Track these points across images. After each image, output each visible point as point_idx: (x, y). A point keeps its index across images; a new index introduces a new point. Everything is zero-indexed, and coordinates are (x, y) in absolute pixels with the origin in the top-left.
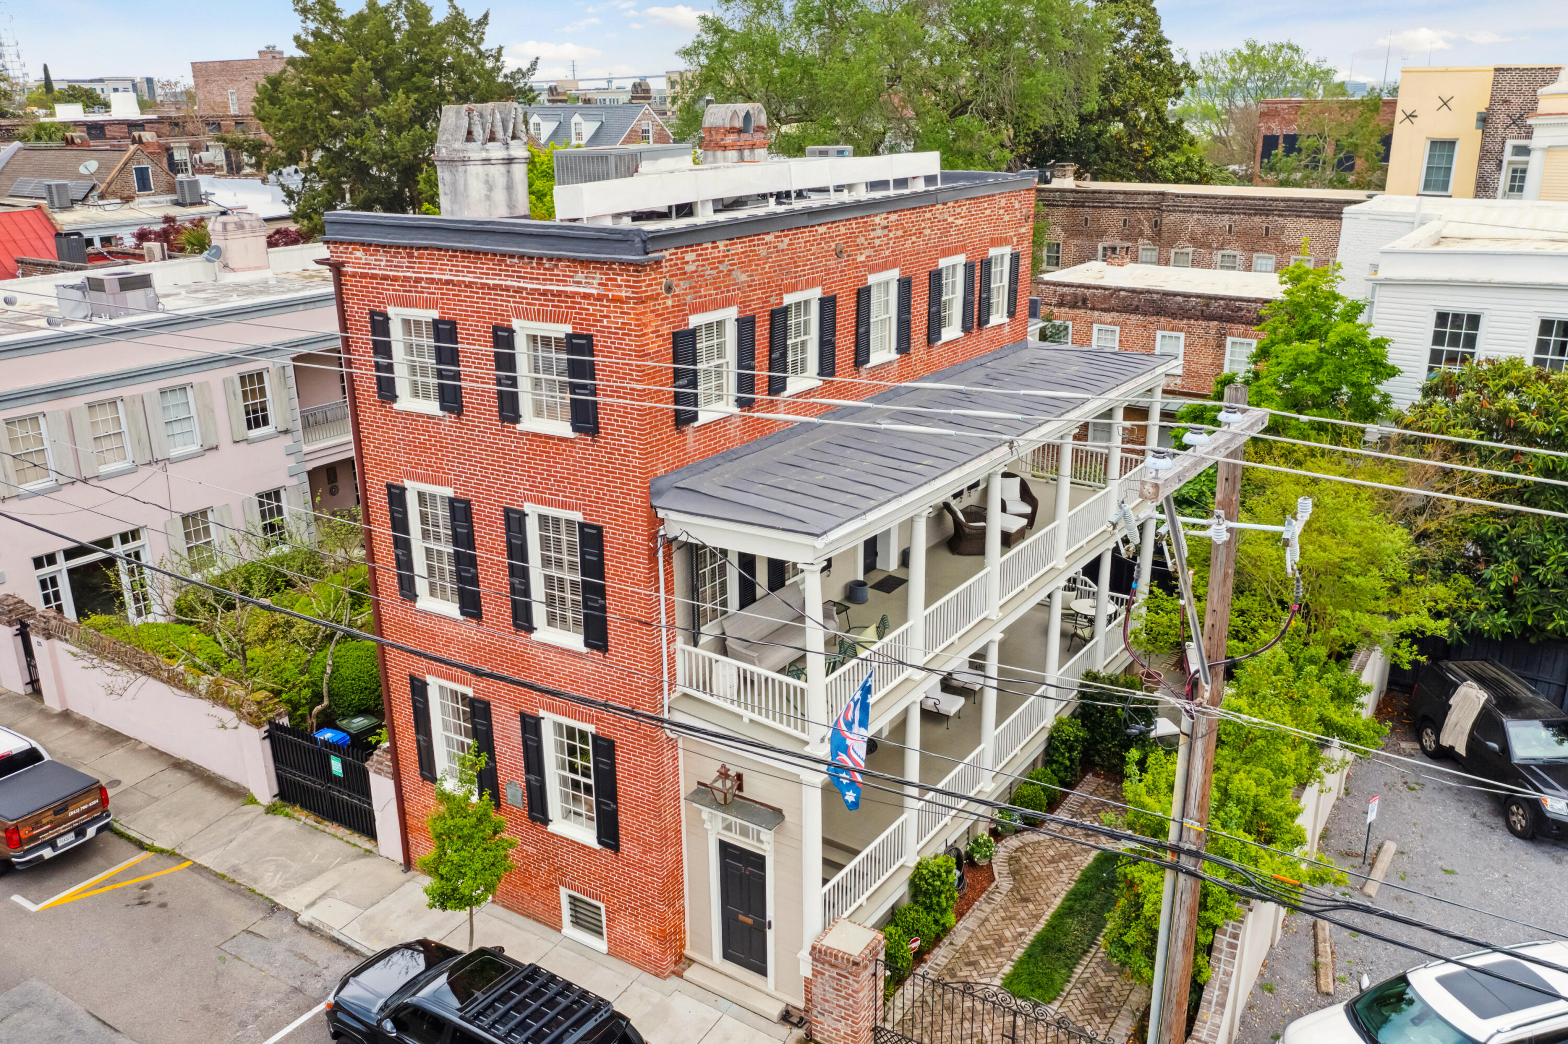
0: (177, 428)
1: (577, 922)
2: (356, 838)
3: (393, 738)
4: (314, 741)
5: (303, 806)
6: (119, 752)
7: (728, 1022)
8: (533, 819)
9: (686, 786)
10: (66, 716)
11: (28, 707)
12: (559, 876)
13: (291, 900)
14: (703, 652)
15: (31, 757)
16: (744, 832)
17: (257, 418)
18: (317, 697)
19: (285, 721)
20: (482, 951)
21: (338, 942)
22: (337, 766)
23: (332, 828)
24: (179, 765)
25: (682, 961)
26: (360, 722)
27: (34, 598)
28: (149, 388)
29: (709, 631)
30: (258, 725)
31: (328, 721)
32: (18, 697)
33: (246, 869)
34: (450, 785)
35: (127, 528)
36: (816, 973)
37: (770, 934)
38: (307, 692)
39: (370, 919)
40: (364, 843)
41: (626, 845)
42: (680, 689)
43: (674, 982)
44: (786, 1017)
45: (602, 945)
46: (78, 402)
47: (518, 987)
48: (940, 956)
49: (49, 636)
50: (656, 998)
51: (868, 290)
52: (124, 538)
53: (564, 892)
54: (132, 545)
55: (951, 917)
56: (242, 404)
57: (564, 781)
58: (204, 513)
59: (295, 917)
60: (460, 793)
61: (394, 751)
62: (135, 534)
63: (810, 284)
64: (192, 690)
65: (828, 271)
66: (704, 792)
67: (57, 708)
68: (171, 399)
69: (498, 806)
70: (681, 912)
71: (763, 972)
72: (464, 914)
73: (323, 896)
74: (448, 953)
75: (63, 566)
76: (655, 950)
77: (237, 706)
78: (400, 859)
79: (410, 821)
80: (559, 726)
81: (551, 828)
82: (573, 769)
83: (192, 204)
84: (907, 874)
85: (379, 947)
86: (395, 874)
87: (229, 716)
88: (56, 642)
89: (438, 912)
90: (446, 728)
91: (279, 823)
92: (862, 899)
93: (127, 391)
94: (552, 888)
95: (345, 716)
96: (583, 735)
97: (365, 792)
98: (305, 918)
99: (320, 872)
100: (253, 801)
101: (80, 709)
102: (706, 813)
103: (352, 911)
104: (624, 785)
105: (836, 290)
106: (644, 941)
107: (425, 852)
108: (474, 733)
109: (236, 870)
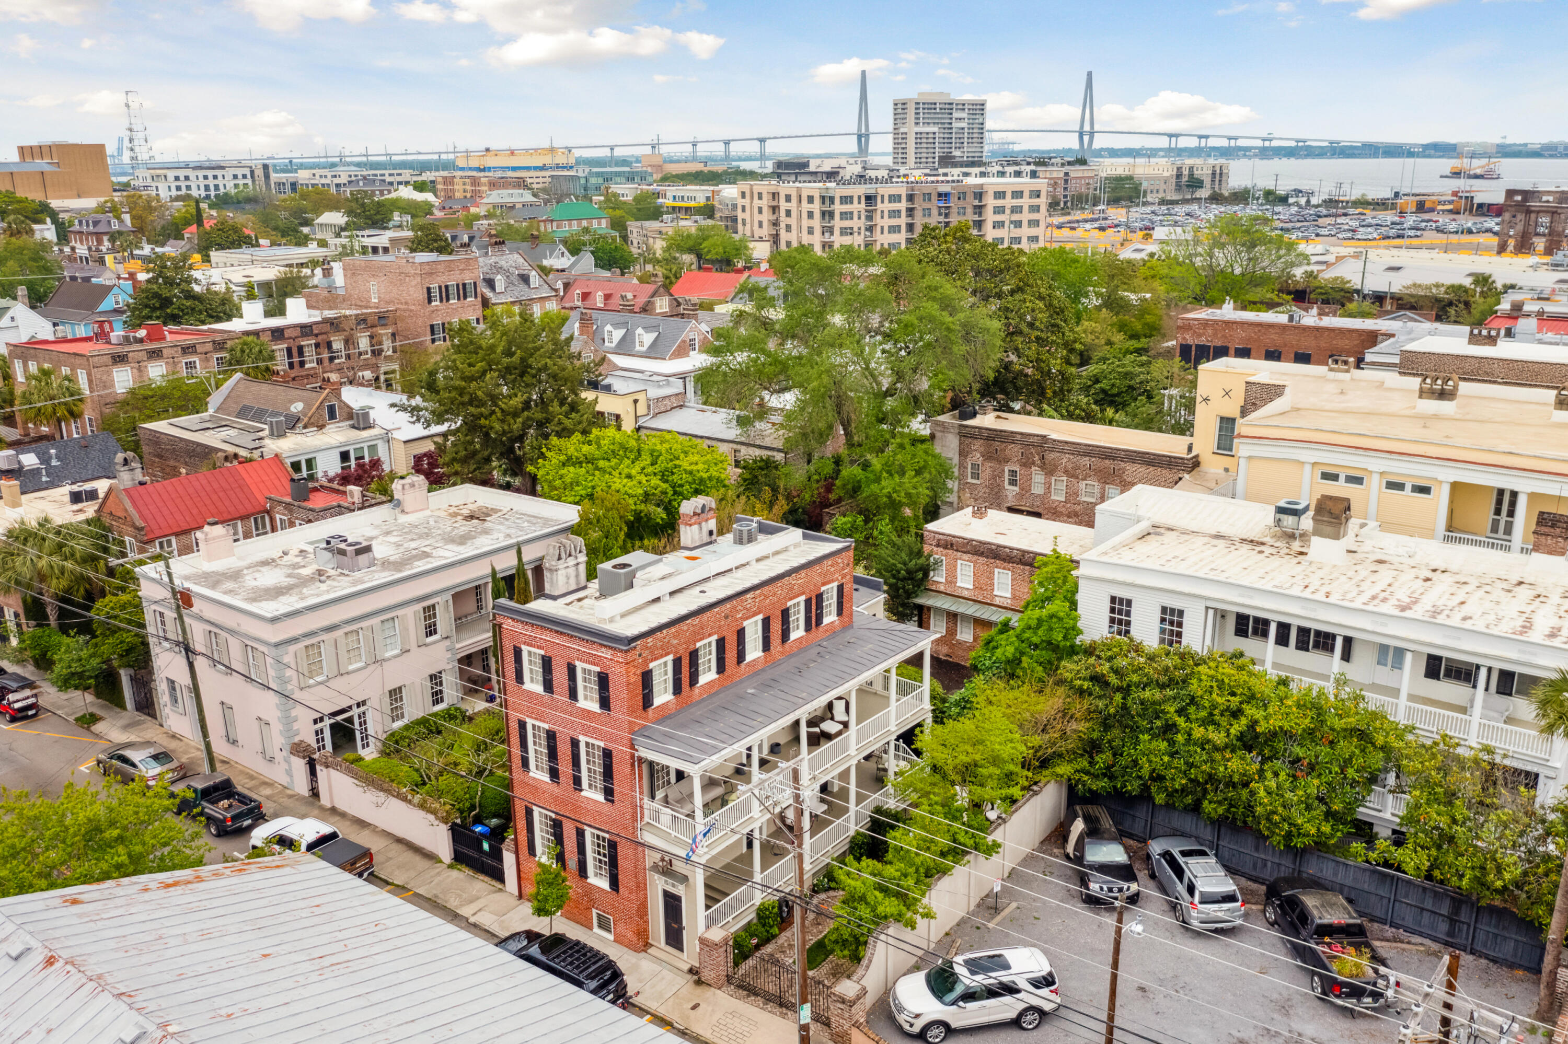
0: (388, 641)
1: (600, 926)
2: (494, 883)
3: (515, 834)
4: (473, 832)
5: (467, 865)
6: (366, 832)
7: (665, 972)
8: (581, 876)
9: (649, 864)
10: (334, 810)
11: (312, 804)
12: (592, 903)
13: (465, 911)
14: (656, 805)
15: (334, 836)
16: (673, 886)
17: (431, 630)
18: (473, 807)
19: (458, 821)
20: (556, 934)
21: (488, 931)
22: (486, 846)
23: (482, 877)
24: (400, 841)
25: (647, 945)
26: (494, 822)
27: (312, 741)
28: (375, 621)
29: (660, 795)
30: (446, 823)
31: (478, 820)
32: (304, 797)
33: (441, 896)
34: (544, 860)
35: (360, 700)
36: (701, 949)
37: (684, 932)
38: (467, 804)
39: (503, 922)
40: (500, 886)
41: (621, 889)
42: (646, 819)
43: (643, 954)
44: (691, 971)
45: (611, 937)
46: (339, 633)
47: (571, 948)
48: (769, 949)
49: (327, 767)
50: (634, 960)
51: (743, 629)
52: (358, 705)
53: (594, 911)
54: (362, 709)
55: (776, 930)
56: (423, 623)
57: (595, 859)
58: (400, 688)
59: (467, 919)
60: (548, 863)
61: (516, 840)
62: (364, 703)
63: (710, 635)
64: (410, 802)
65: (720, 627)
66: (655, 867)
67: (329, 805)
68: (387, 625)
69: (565, 869)
70: (647, 922)
71: (682, 950)
72: (548, 919)
73: (480, 910)
74: (538, 935)
75: (328, 722)
76: (635, 939)
77: (434, 812)
78: (517, 893)
79: (522, 875)
80: (593, 834)
81: (589, 881)
82: (599, 853)
83: (364, 429)
84: (755, 908)
85: (507, 934)
86: (514, 901)
87: (431, 817)
88: (331, 770)
89: (536, 917)
90: (541, 830)
91: (455, 874)
92: (730, 919)
93: (365, 624)
94: (589, 909)
95: (487, 818)
96: (604, 839)
97: (500, 859)
98: (472, 920)
99: (478, 898)
100: (441, 861)
101: (342, 806)
102: (656, 876)
103: (495, 917)
104: (621, 862)
105: (725, 633)
106: (630, 934)
107: (530, 890)
108: (554, 835)
109: (436, 896)
